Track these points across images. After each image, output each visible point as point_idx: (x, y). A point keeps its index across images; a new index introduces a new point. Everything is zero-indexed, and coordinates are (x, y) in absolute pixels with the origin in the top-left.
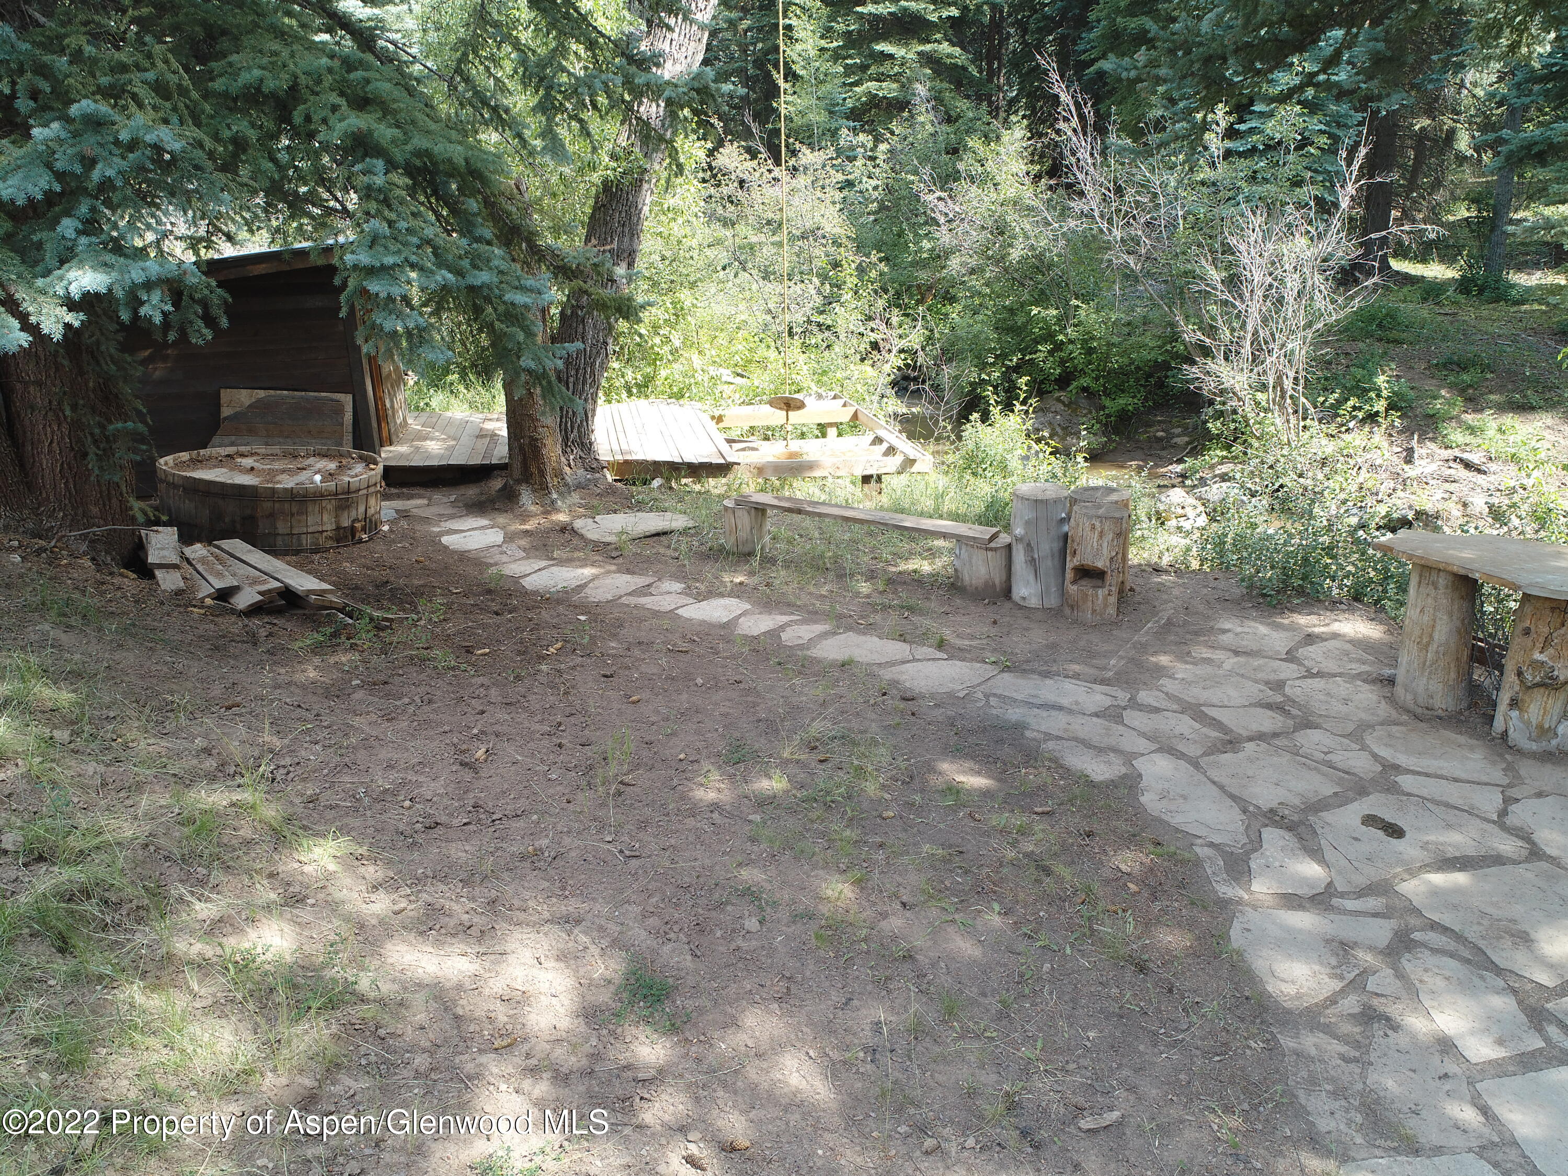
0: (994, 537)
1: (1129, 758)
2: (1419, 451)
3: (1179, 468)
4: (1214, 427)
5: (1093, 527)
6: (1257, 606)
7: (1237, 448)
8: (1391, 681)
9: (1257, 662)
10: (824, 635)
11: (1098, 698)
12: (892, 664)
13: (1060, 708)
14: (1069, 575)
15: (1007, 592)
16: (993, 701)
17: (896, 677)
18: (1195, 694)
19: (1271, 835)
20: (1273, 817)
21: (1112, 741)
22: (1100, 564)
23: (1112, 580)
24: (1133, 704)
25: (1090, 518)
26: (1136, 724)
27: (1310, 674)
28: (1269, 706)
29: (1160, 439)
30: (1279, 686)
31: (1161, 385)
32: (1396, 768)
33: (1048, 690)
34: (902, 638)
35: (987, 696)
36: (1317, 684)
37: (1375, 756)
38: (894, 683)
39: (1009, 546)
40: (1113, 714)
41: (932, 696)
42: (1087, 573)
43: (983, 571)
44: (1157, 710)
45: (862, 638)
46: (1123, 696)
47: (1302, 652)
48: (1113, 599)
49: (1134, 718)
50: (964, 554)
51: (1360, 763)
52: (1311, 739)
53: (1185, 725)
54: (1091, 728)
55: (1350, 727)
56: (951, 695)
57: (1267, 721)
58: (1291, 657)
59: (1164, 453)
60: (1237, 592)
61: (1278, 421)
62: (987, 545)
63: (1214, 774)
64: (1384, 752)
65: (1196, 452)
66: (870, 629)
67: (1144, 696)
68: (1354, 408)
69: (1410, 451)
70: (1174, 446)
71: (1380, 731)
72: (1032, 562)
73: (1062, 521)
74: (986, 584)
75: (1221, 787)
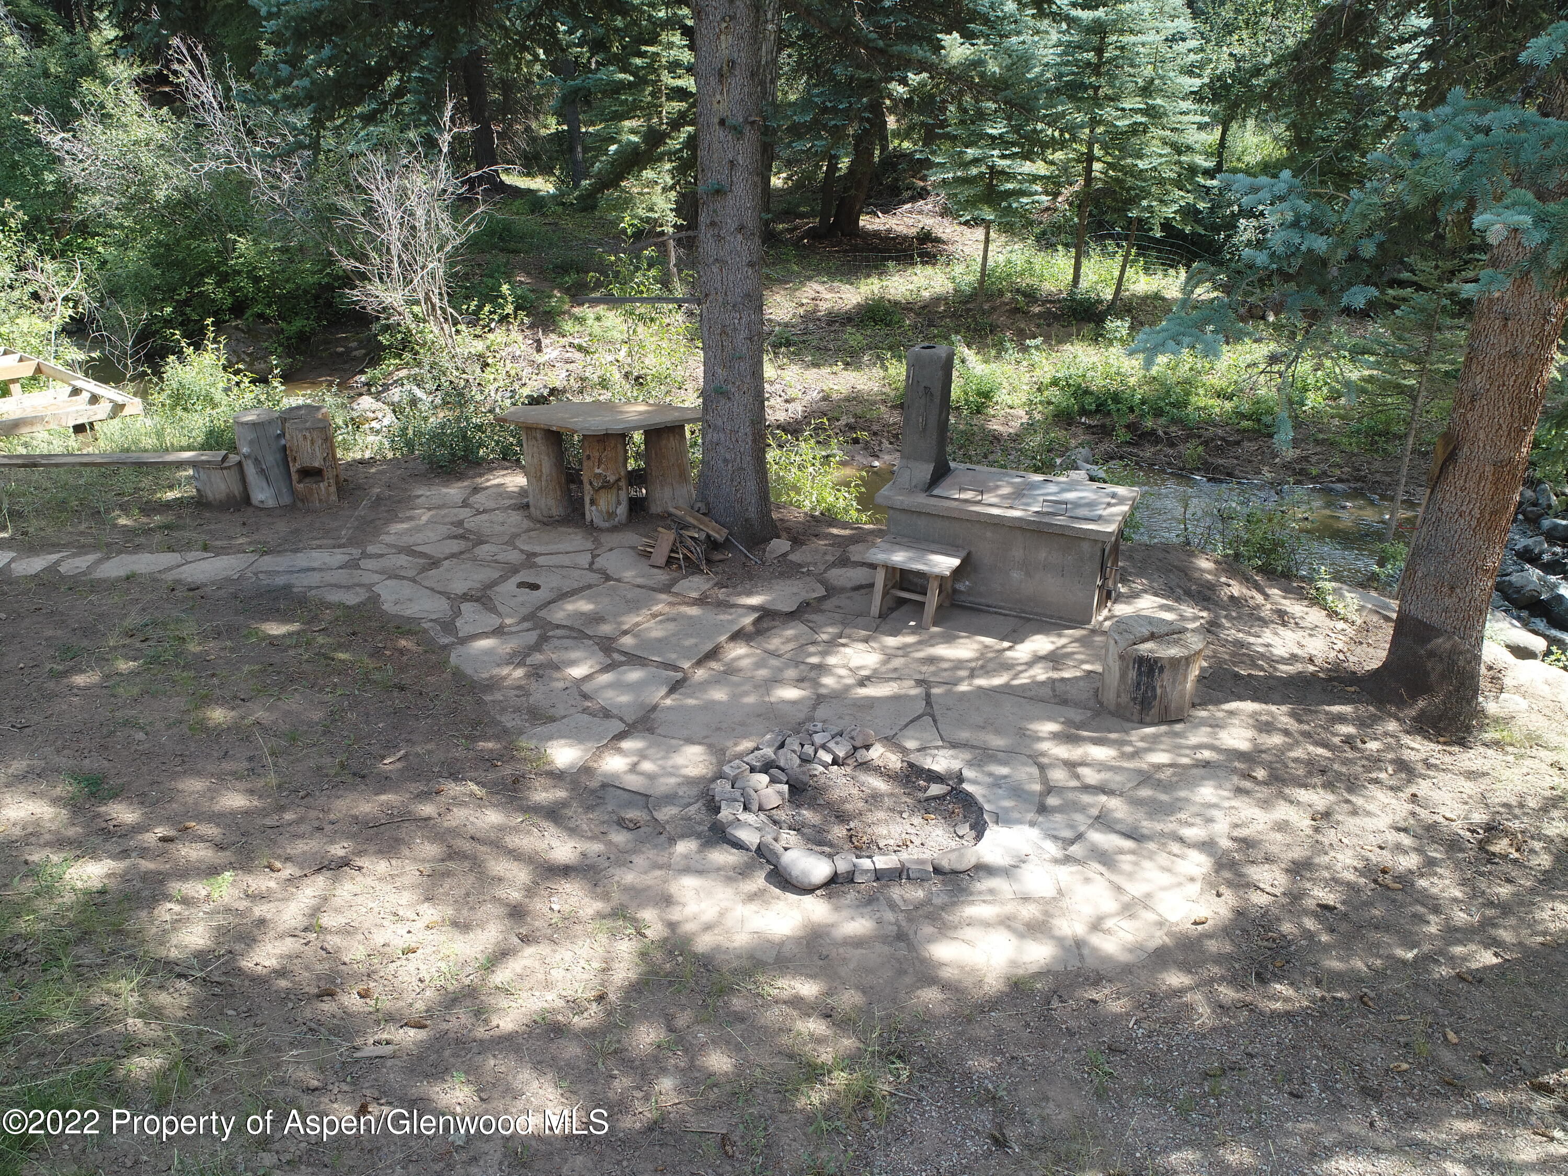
0: (225, 458)
1: (369, 587)
2: (545, 342)
3: (363, 378)
4: (384, 339)
5: (305, 438)
6: (438, 475)
7: (407, 356)
8: (527, 506)
9: (443, 512)
10: (99, 562)
11: (339, 557)
12: (170, 569)
13: (314, 569)
14: (295, 477)
15: (246, 500)
16: (261, 576)
17: (177, 577)
18: (406, 540)
19: (466, 607)
20: (466, 597)
21: (356, 581)
22: (316, 464)
23: (329, 474)
24: (365, 555)
25: (301, 431)
26: (370, 567)
27: (479, 513)
28: (455, 537)
29: (341, 354)
30: (460, 523)
31: (329, 304)
32: (535, 555)
33: (301, 560)
34: (171, 549)
35: (256, 574)
36: (484, 517)
37: (522, 551)
38: (178, 581)
39: (240, 464)
40: (353, 565)
41: (213, 583)
42: (309, 473)
43: (223, 486)
44: (382, 556)
45: (135, 557)
46: (356, 552)
47: (472, 500)
48: (333, 489)
49: (365, 563)
50: (203, 476)
51: (514, 556)
52: (484, 550)
53: (403, 560)
54: (341, 576)
55: (506, 538)
56: (228, 579)
57: (455, 546)
58: (465, 504)
59: (347, 366)
60: (423, 468)
61: (436, 330)
62: (222, 465)
63: (426, 583)
64: (526, 548)
65: (374, 362)
66: (138, 549)
67: (371, 549)
68: (491, 313)
69: (538, 341)
70: (355, 359)
71: (524, 536)
72: (262, 472)
73: (279, 436)
74: (228, 496)
75: (432, 589)
